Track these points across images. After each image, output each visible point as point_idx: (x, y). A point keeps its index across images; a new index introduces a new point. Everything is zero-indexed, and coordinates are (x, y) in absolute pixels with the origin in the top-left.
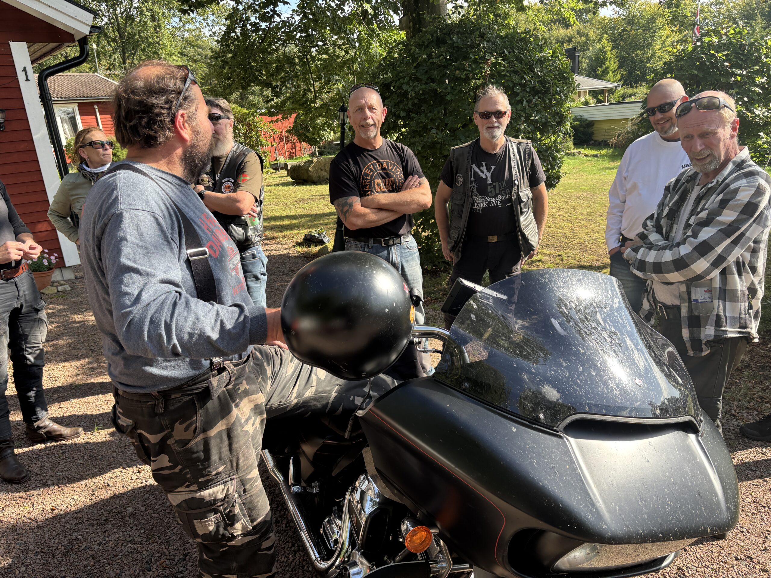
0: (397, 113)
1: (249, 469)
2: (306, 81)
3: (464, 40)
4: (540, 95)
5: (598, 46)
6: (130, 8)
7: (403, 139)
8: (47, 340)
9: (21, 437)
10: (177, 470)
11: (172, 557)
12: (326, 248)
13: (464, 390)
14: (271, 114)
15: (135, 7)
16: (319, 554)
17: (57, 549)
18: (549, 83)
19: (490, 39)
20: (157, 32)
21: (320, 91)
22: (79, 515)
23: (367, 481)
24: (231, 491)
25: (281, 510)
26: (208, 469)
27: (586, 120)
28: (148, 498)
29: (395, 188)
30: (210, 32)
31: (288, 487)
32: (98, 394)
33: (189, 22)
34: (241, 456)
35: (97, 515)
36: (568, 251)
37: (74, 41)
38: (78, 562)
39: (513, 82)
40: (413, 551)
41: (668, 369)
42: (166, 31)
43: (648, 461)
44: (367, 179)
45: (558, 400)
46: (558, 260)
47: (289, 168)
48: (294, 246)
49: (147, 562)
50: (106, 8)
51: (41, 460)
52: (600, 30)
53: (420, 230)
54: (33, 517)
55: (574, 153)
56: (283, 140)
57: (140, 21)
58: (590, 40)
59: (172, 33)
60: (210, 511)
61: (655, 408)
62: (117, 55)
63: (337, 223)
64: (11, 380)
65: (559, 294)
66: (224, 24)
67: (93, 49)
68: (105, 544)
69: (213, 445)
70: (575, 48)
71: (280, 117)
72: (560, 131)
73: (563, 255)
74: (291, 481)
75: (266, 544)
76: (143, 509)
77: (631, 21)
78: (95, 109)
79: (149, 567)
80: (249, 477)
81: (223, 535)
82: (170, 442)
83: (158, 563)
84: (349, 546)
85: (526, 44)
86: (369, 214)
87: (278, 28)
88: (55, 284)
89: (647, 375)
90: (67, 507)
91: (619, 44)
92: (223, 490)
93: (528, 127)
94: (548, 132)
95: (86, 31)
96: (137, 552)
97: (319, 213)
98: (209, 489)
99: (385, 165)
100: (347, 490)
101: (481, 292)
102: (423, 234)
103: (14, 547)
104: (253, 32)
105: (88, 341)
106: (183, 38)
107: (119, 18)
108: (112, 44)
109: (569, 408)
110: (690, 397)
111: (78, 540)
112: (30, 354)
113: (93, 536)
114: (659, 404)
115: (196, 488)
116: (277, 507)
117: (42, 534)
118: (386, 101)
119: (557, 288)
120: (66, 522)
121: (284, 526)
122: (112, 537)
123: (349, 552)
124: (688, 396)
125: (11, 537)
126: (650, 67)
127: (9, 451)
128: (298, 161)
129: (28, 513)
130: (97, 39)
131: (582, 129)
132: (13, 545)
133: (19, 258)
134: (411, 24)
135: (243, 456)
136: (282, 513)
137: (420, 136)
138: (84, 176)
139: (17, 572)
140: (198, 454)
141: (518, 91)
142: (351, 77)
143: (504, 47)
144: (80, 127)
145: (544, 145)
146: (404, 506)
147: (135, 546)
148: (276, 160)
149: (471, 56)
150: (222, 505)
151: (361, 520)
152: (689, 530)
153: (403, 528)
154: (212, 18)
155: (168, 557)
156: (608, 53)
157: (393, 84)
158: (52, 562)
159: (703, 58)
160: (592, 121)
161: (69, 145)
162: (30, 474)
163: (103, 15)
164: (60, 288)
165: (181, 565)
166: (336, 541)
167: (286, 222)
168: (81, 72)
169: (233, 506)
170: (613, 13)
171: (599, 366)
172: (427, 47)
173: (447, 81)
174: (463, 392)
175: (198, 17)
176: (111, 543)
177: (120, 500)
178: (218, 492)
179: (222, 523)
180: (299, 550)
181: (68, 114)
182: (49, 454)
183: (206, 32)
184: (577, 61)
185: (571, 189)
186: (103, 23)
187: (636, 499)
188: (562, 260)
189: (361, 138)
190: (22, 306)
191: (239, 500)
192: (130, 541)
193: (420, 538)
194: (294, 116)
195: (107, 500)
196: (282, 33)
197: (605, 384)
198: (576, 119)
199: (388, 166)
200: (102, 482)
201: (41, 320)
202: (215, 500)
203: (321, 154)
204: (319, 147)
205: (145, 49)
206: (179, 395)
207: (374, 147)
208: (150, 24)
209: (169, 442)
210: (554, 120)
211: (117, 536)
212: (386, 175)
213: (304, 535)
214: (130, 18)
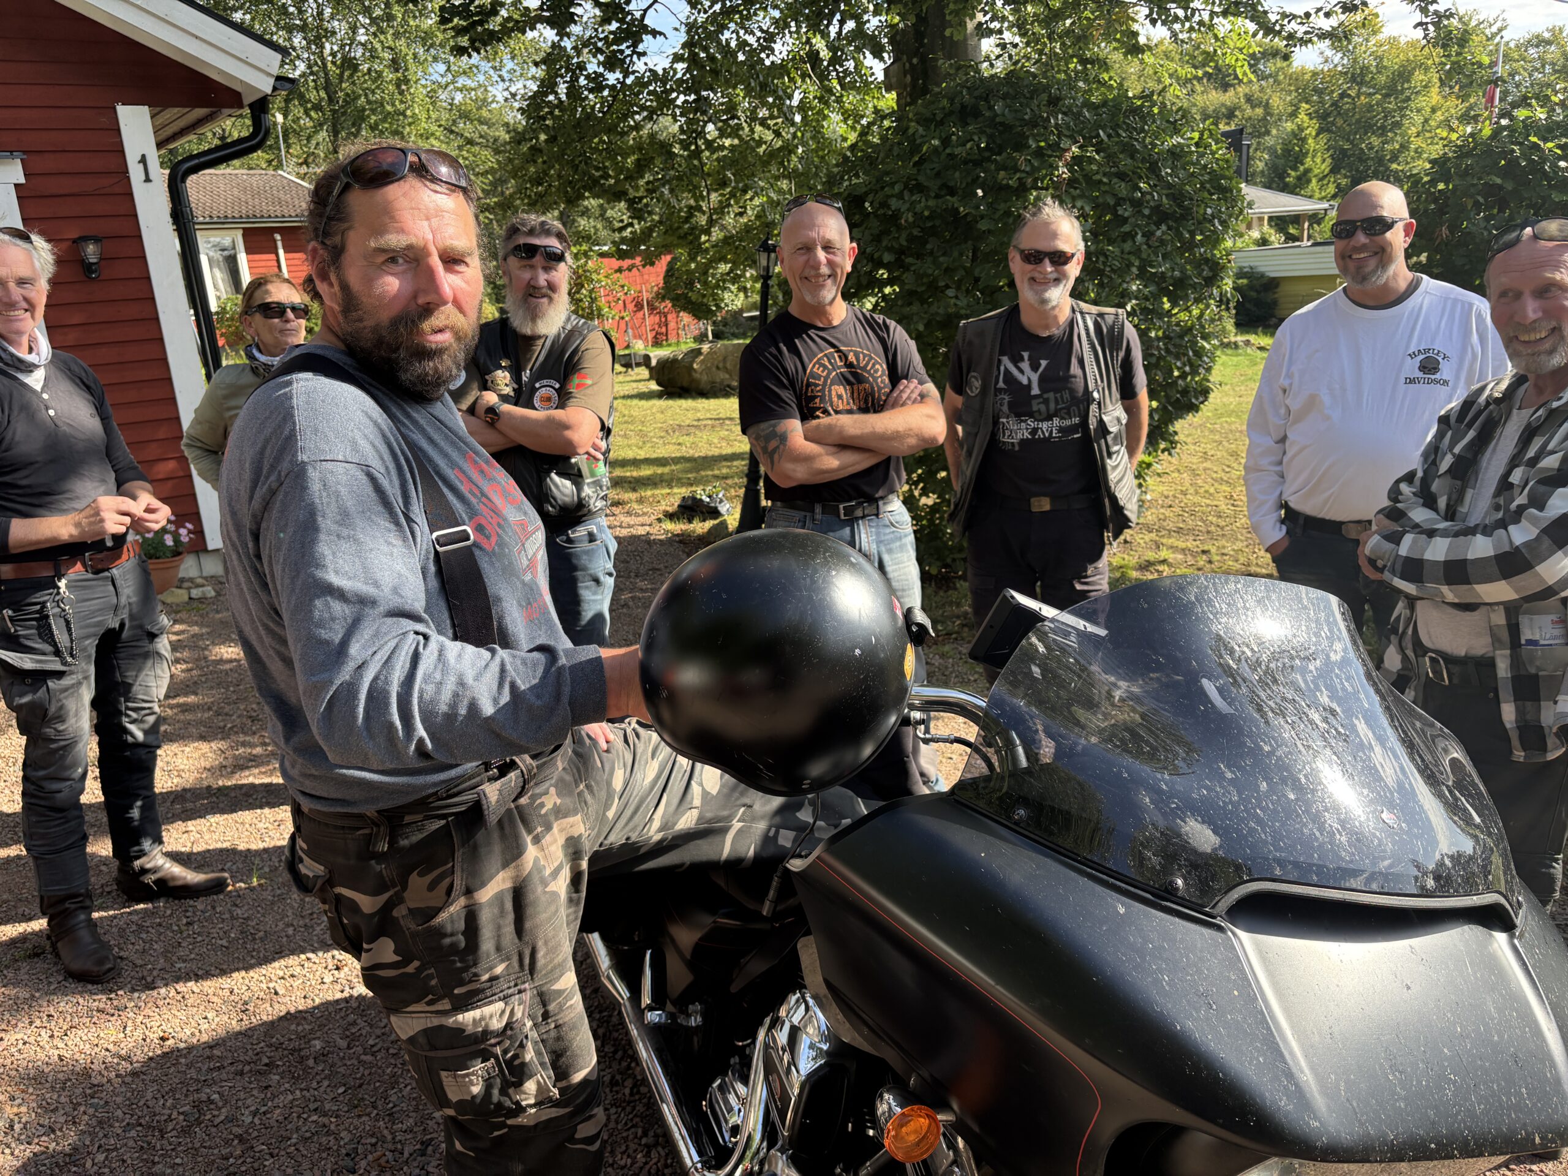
0: (876, 256)
1: (557, 972)
2: (694, 190)
3: (1016, 111)
4: (1171, 223)
5: (1289, 126)
6: (350, 45)
7: (889, 307)
8: (167, 697)
9: (108, 889)
10: (410, 969)
11: (399, 1146)
12: (724, 524)
13: (1016, 823)
14: (621, 255)
15: (360, 43)
16: (700, 1153)
17: (170, 1119)
18: (1191, 199)
19: (1070, 108)
20: (401, 93)
21: (721, 209)
22: (216, 1052)
23: (803, 1007)
24: (518, 1014)
25: (622, 1059)
26: (473, 970)
27: (1262, 275)
28: (354, 1023)
29: (871, 404)
30: (506, 94)
31: (640, 1012)
32: (261, 807)
33: (465, 73)
34: (540, 944)
35: (250, 1053)
36: (1223, 542)
37: (241, 106)
38: (210, 1148)
39: (1115, 195)
40: (900, 1157)
41: (1450, 792)
42: (419, 91)
43: (1409, 988)
44: (817, 385)
45: (1215, 850)
46: (1202, 561)
47: (654, 363)
48: (659, 520)
49: (348, 1155)
50: (304, 42)
51: (144, 936)
52: (1294, 94)
53: (916, 493)
54: (123, 1052)
55: (1235, 343)
56: (642, 307)
57: (369, 70)
58: (1272, 115)
59: (432, 95)
60: (473, 1056)
61: (1425, 874)
62: (323, 135)
63: (747, 476)
64: (94, 772)
65: (1218, 628)
66: (533, 78)
67: (275, 124)
68: (265, 1113)
69: (486, 918)
70: (1241, 131)
71: (638, 260)
72: (1211, 296)
73: (1213, 550)
74: (646, 1000)
75: (585, 1130)
76: (343, 1044)
77: (1358, 76)
78: (275, 241)
79: (351, 1164)
80: (556, 987)
81: (499, 1105)
82: (399, 912)
83: (370, 1157)
84: (762, 1141)
85: (1143, 118)
86: (820, 455)
87: (640, 83)
88: (186, 585)
89: (1404, 805)
90: (193, 1034)
91: (1333, 123)
92: (503, 1012)
93: (1145, 286)
94: (1186, 298)
95: (266, 85)
96: (328, 1134)
97: (710, 454)
98: (473, 1009)
99: (851, 358)
100: (761, 1024)
101: (1053, 620)
102: (924, 501)
103: (85, 1113)
104: (591, 91)
105: (246, 699)
106: (451, 104)
107: (329, 65)
108: (313, 113)
109: (1238, 868)
110: (1496, 854)
111: (212, 1102)
112: (133, 722)
113: (242, 1095)
114: (1431, 866)
115: (448, 1007)
116: (615, 1052)
117: (141, 1086)
118: (855, 230)
119: (1215, 615)
120: (189, 1066)
121: (627, 1091)
122: (281, 1100)
123: (762, 1154)
124: (1492, 850)
125: (78, 1091)
126: (1397, 172)
127: (82, 917)
128: (671, 349)
129: (115, 1043)
130: (283, 104)
131: (1253, 294)
132: (82, 1109)
133: (123, 529)
134: (909, 78)
135: (546, 943)
136: (624, 1064)
137: (923, 302)
138: (254, 371)
139: (89, 1164)
140: (454, 939)
141: (1126, 214)
142: (784, 184)
143: (1098, 125)
144: (246, 278)
145: (1178, 324)
146: (881, 1062)
147: (325, 1120)
148: (628, 347)
149: (1031, 142)
150: (499, 1043)
151: (792, 1087)
152: (1495, 1137)
153: (882, 1108)
154: (510, 65)
155: (391, 1146)
156: (1310, 141)
157: (871, 197)
158: (158, 1147)
159: (1513, 151)
160: (1274, 279)
161: (223, 311)
162: (123, 964)
163: (298, 57)
164: (195, 593)
165: (415, 1164)
166: (735, 1130)
167: (646, 472)
168: (251, 169)
169: (522, 1046)
170: (1321, 60)
171: (1303, 780)
172: (941, 123)
173: (980, 192)
174: (1016, 828)
175: (483, 63)
176: (278, 1111)
177: (298, 1025)
178: (491, 1016)
179: (498, 1081)
180: (656, 1144)
181: (223, 250)
182: (160, 925)
183: (498, 93)
184: (1244, 157)
185: (1229, 416)
186: (297, 73)
187: (1381, 1065)
188: (1210, 562)
189: (803, 303)
190: (122, 625)
191: (534, 1035)
192: (316, 1110)
193: (916, 1132)
194: (666, 259)
195: (272, 1022)
196: (649, 93)
197: (1317, 818)
198: (1240, 275)
199: (858, 359)
200: (264, 986)
201: (160, 655)
202: (486, 1033)
203: (717, 336)
204: (714, 323)
205: (376, 124)
206: (420, 817)
207: (830, 322)
208: (389, 76)
209: (395, 913)
210: (1200, 275)
211: (290, 1097)
212: (854, 377)
213: (669, 1112)
214: (349, 64)
